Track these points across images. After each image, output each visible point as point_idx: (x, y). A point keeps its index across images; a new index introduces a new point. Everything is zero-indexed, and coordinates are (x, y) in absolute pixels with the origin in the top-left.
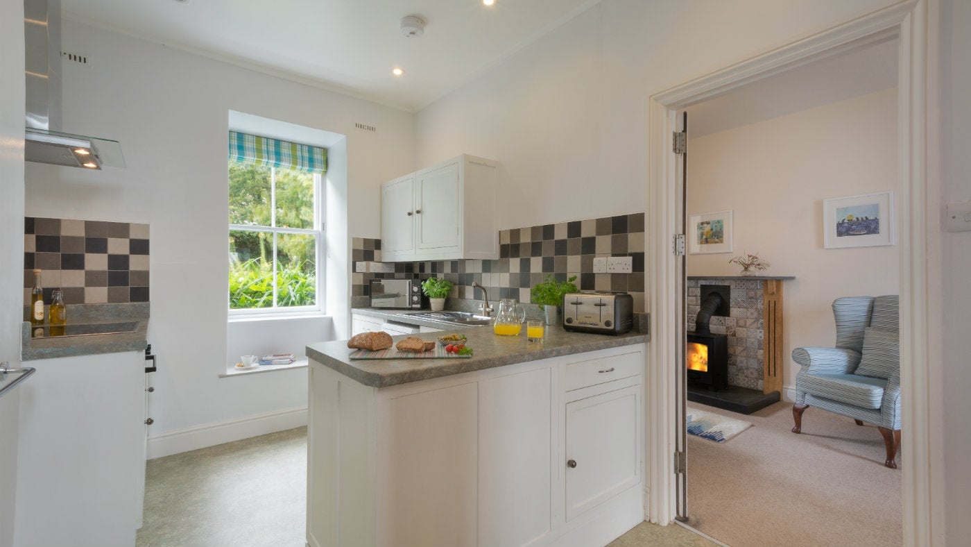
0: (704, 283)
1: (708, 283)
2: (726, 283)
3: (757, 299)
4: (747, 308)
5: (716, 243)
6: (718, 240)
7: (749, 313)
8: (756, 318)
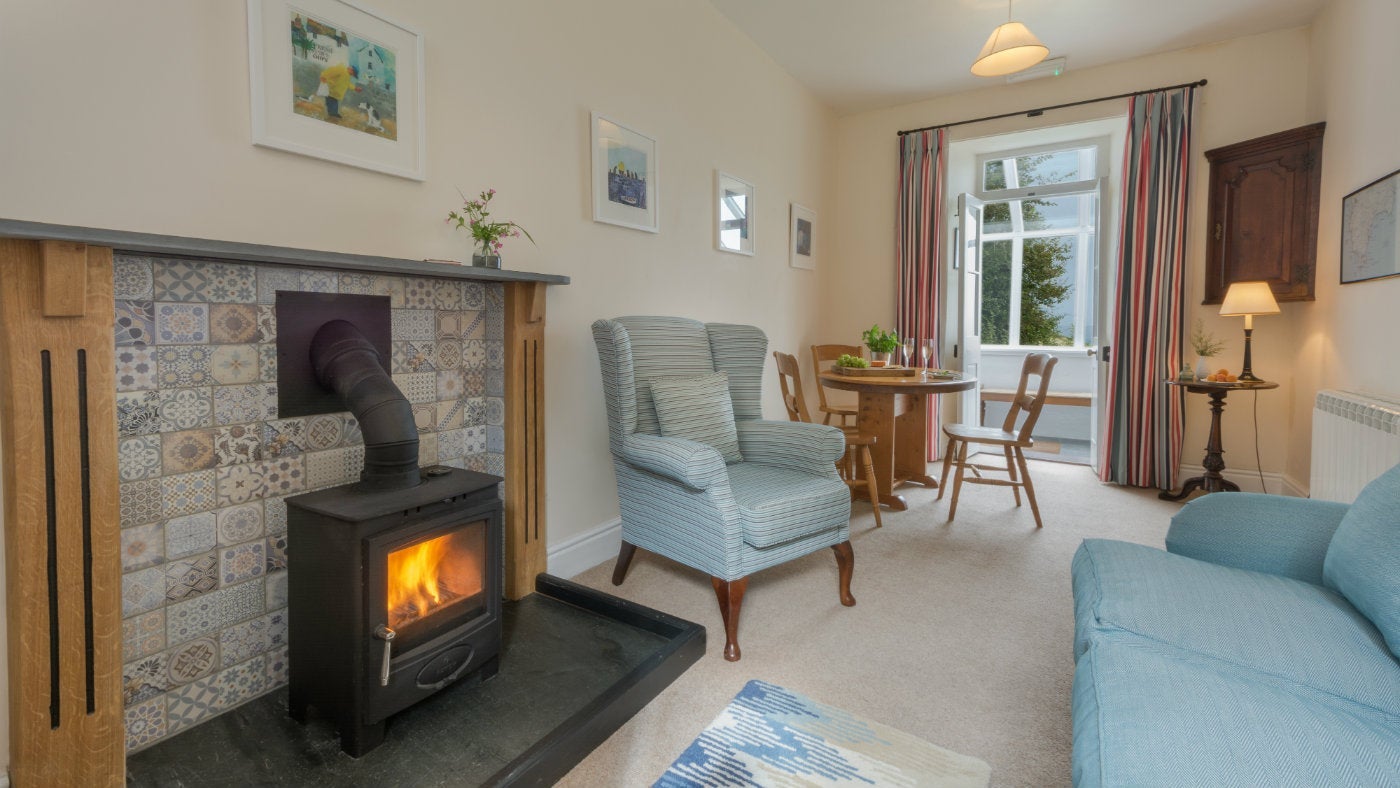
0: (290, 282)
1: (309, 283)
2: (378, 288)
3: (461, 340)
4: (437, 371)
5: (371, 130)
6: (376, 124)
7: (443, 383)
8: (460, 396)
